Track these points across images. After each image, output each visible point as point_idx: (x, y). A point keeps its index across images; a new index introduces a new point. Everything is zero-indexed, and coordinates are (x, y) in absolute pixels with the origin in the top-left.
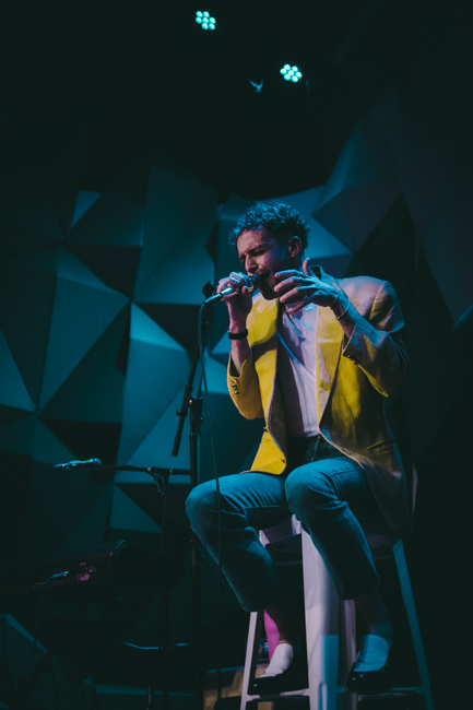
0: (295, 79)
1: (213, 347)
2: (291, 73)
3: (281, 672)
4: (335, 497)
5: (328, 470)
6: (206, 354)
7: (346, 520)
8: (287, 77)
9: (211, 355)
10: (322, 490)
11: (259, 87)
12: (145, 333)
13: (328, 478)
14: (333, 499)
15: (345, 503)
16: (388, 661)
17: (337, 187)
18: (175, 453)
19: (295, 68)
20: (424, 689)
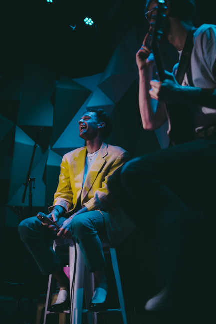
0: (91, 24)
1: (53, 145)
2: (89, 22)
3: (63, 301)
4: (93, 229)
5: (92, 217)
6: (49, 148)
7: (96, 239)
8: (87, 23)
9: (52, 149)
10: (88, 226)
11: (74, 28)
12: (23, 139)
13: (91, 221)
14: (92, 230)
15: (96, 232)
16: (106, 299)
17: (108, 74)
18: (23, 202)
19: (90, 20)
20: (122, 309)
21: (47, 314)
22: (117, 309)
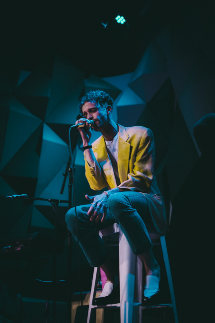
0: (122, 23)
1: (80, 144)
2: (120, 20)
3: (108, 295)
6: (77, 147)
8: (118, 22)
9: (79, 148)
10: (123, 202)
11: (105, 26)
12: (50, 137)
13: (126, 197)
14: (129, 207)
15: (135, 209)
17: (140, 73)
18: (62, 193)
19: (122, 18)
20: (173, 305)
21: (92, 309)
22: (168, 304)
